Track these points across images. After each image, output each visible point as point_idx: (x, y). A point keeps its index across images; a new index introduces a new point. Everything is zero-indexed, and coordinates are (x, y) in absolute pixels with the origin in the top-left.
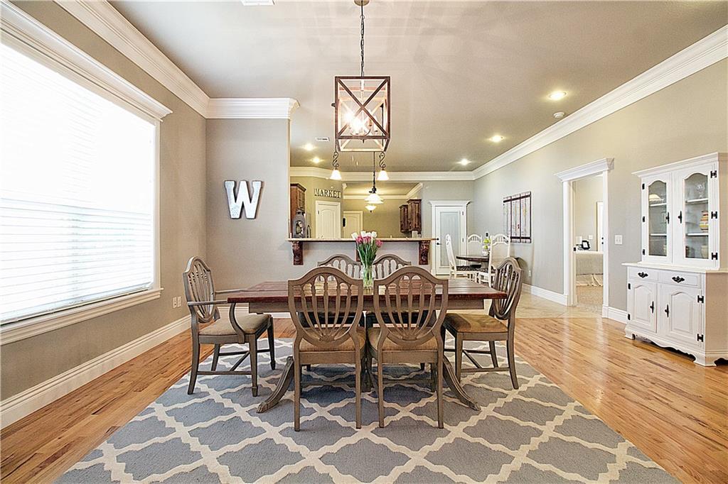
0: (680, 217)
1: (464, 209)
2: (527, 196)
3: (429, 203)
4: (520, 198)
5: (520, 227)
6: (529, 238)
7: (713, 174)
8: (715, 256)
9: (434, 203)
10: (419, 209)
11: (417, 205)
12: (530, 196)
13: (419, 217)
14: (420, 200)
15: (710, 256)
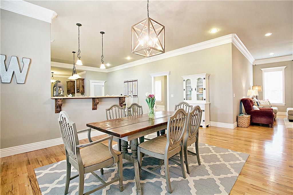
0: (195, 89)
1: (103, 84)
2: (136, 81)
3: (89, 81)
4: (132, 81)
5: (132, 92)
6: (137, 96)
7: (204, 79)
8: (205, 100)
9: (91, 81)
10: (83, 83)
11: (82, 81)
12: (137, 81)
13: (83, 87)
14: (84, 79)
15: (204, 100)
